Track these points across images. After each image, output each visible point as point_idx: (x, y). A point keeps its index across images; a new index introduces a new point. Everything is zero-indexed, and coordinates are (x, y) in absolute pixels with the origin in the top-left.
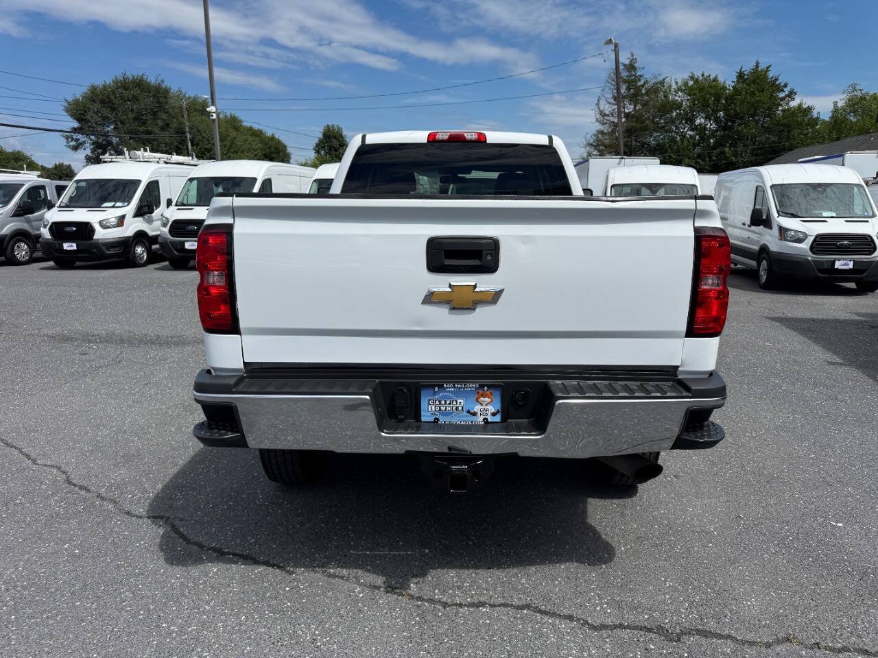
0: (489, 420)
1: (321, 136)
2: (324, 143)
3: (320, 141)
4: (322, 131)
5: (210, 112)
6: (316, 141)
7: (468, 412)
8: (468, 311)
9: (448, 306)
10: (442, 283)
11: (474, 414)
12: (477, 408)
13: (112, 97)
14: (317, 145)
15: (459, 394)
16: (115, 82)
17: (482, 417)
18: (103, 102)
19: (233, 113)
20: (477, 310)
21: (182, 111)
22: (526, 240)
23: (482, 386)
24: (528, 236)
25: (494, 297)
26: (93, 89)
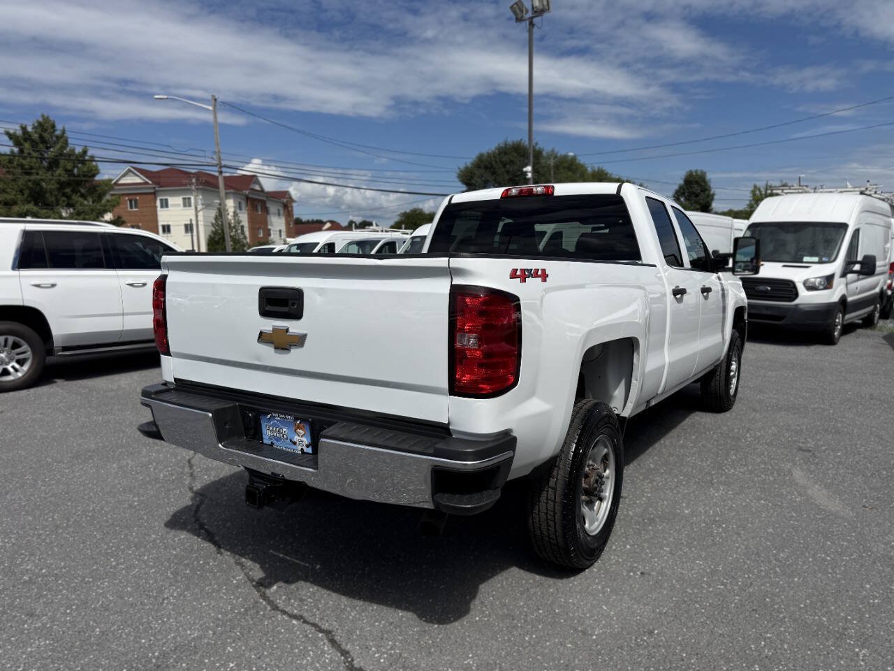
0: (305, 451)
1: (682, 182)
2: (684, 189)
3: (681, 187)
4: (683, 177)
5: (526, 172)
6: (676, 187)
7: (291, 441)
8: (285, 351)
9: (273, 345)
10: (269, 325)
11: (295, 443)
12: (296, 438)
13: (494, 163)
14: (677, 192)
15: (284, 423)
16: (499, 148)
17: (300, 448)
18: (486, 168)
19: (601, 167)
20: (292, 351)
21: (549, 171)
22: (321, 291)
23: (296, 419)
24: (321, 289)
25: (300, 341)
26: (480, 158)
